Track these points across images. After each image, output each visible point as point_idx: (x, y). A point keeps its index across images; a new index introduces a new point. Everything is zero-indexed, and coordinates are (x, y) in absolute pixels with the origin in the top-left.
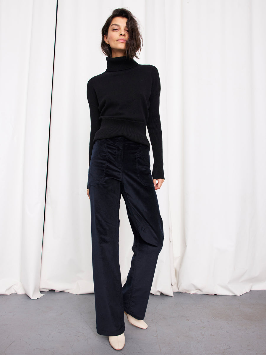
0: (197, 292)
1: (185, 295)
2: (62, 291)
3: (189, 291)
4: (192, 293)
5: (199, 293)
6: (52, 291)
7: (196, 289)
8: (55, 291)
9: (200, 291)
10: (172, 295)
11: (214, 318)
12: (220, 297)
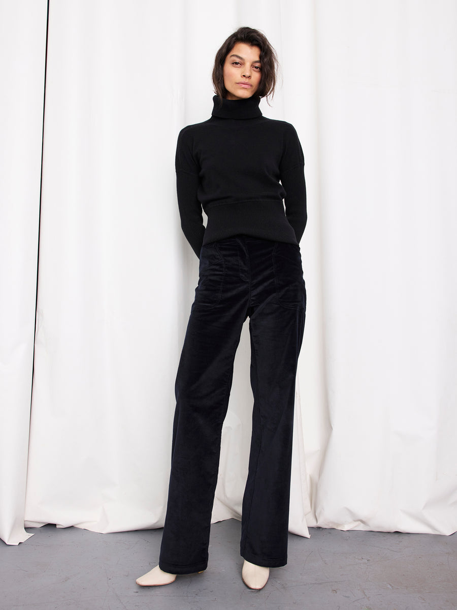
0: (356, 527)
1: (330, 533)
2: (72, 527)
3: (339, 525)
4: (346, 528)
5: (362, 527)
6: (51, 526)
7: (355, 521)
8: (57, 527)
9: (362, 524)
10: (306, 534)
11: (392, 587)
12: (406, 537)
